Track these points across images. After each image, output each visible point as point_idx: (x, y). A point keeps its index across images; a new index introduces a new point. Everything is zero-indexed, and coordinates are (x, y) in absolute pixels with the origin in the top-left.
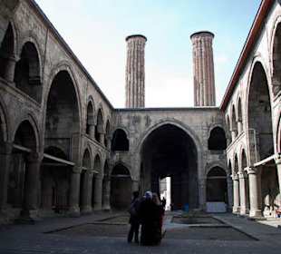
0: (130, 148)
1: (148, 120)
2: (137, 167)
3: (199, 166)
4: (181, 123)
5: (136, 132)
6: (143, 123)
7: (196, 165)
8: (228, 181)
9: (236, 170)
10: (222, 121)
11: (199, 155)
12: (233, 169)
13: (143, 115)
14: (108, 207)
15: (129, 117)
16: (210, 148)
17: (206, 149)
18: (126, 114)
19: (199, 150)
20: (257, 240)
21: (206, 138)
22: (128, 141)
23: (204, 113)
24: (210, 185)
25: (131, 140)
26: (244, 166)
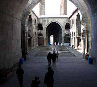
0: (43, 29)
1: (48, 21)
2: (45, 34)
3: (62, 33)
4: (57, 22)
5: (45, 24)
6: (47, 22)
7: (61, 33)
8: (70, 38)
9: (72, 36)
10: (69, 21)
11: (62, 31)
12: (71, 35)
13: (46, 19)
14: (37, 45)
15: (42, 20)
16: (65, 29)
17: (64, 29)
18: (42, 19)
19: (62, 29)
20: (76, 56)
21: (64, 26)
22: (42, 27)
23: (64, 19)
24: (65, 39)
25: (43, 27)
26: (74, 36)
